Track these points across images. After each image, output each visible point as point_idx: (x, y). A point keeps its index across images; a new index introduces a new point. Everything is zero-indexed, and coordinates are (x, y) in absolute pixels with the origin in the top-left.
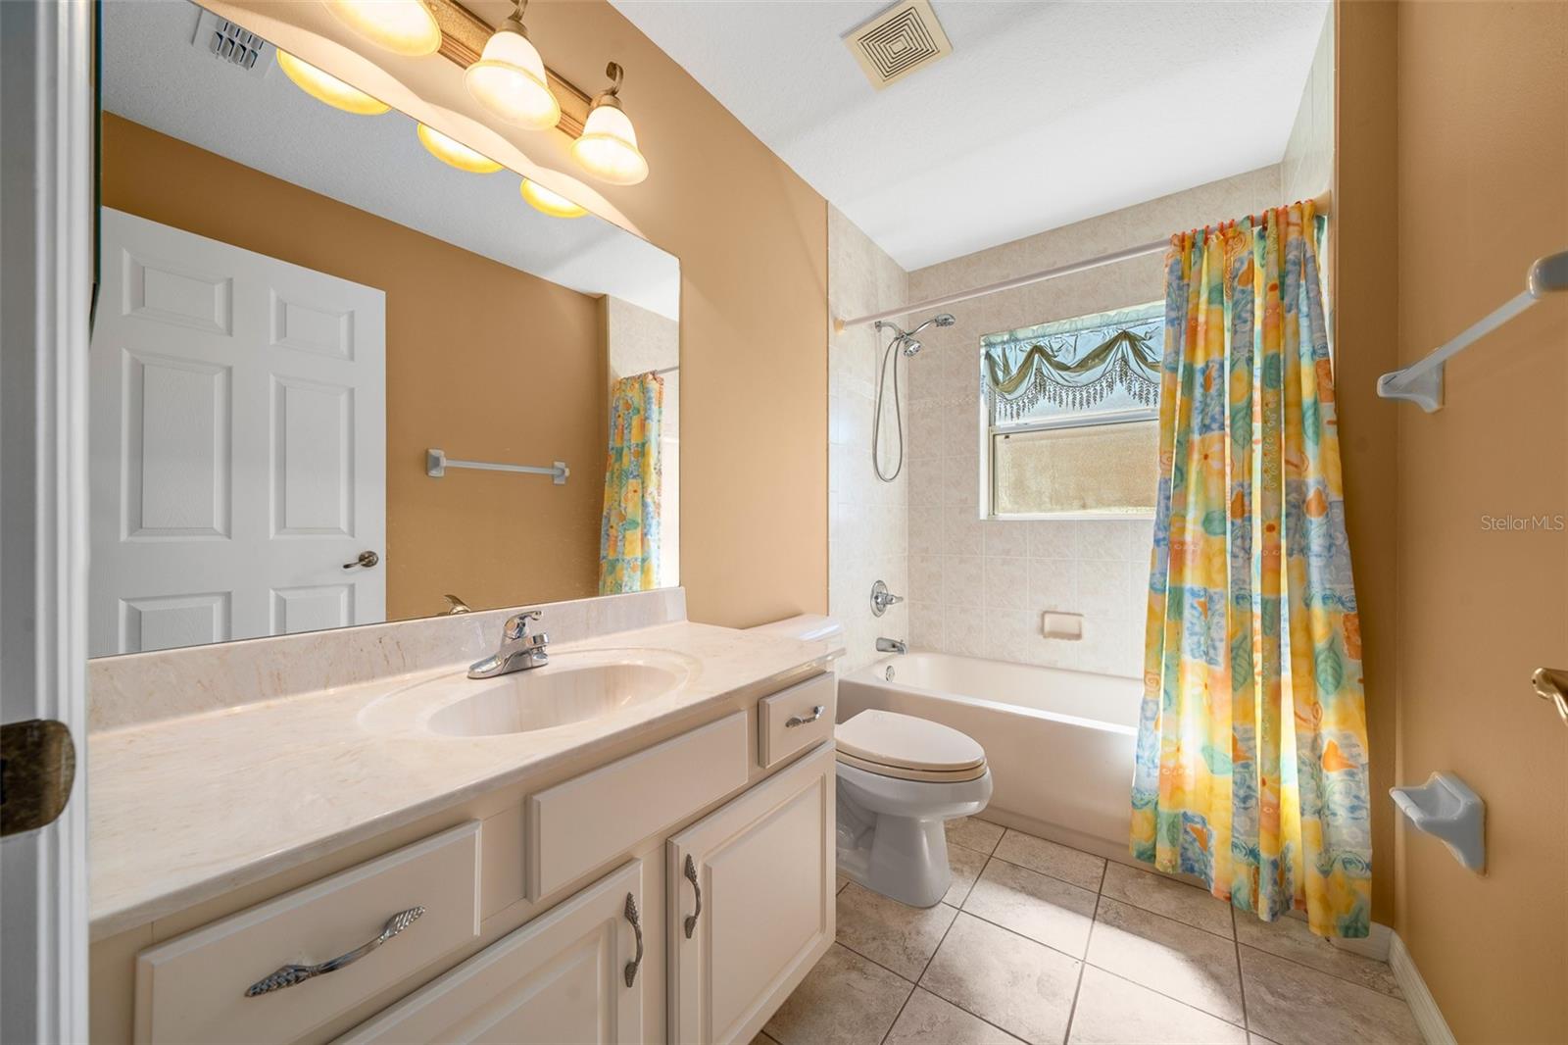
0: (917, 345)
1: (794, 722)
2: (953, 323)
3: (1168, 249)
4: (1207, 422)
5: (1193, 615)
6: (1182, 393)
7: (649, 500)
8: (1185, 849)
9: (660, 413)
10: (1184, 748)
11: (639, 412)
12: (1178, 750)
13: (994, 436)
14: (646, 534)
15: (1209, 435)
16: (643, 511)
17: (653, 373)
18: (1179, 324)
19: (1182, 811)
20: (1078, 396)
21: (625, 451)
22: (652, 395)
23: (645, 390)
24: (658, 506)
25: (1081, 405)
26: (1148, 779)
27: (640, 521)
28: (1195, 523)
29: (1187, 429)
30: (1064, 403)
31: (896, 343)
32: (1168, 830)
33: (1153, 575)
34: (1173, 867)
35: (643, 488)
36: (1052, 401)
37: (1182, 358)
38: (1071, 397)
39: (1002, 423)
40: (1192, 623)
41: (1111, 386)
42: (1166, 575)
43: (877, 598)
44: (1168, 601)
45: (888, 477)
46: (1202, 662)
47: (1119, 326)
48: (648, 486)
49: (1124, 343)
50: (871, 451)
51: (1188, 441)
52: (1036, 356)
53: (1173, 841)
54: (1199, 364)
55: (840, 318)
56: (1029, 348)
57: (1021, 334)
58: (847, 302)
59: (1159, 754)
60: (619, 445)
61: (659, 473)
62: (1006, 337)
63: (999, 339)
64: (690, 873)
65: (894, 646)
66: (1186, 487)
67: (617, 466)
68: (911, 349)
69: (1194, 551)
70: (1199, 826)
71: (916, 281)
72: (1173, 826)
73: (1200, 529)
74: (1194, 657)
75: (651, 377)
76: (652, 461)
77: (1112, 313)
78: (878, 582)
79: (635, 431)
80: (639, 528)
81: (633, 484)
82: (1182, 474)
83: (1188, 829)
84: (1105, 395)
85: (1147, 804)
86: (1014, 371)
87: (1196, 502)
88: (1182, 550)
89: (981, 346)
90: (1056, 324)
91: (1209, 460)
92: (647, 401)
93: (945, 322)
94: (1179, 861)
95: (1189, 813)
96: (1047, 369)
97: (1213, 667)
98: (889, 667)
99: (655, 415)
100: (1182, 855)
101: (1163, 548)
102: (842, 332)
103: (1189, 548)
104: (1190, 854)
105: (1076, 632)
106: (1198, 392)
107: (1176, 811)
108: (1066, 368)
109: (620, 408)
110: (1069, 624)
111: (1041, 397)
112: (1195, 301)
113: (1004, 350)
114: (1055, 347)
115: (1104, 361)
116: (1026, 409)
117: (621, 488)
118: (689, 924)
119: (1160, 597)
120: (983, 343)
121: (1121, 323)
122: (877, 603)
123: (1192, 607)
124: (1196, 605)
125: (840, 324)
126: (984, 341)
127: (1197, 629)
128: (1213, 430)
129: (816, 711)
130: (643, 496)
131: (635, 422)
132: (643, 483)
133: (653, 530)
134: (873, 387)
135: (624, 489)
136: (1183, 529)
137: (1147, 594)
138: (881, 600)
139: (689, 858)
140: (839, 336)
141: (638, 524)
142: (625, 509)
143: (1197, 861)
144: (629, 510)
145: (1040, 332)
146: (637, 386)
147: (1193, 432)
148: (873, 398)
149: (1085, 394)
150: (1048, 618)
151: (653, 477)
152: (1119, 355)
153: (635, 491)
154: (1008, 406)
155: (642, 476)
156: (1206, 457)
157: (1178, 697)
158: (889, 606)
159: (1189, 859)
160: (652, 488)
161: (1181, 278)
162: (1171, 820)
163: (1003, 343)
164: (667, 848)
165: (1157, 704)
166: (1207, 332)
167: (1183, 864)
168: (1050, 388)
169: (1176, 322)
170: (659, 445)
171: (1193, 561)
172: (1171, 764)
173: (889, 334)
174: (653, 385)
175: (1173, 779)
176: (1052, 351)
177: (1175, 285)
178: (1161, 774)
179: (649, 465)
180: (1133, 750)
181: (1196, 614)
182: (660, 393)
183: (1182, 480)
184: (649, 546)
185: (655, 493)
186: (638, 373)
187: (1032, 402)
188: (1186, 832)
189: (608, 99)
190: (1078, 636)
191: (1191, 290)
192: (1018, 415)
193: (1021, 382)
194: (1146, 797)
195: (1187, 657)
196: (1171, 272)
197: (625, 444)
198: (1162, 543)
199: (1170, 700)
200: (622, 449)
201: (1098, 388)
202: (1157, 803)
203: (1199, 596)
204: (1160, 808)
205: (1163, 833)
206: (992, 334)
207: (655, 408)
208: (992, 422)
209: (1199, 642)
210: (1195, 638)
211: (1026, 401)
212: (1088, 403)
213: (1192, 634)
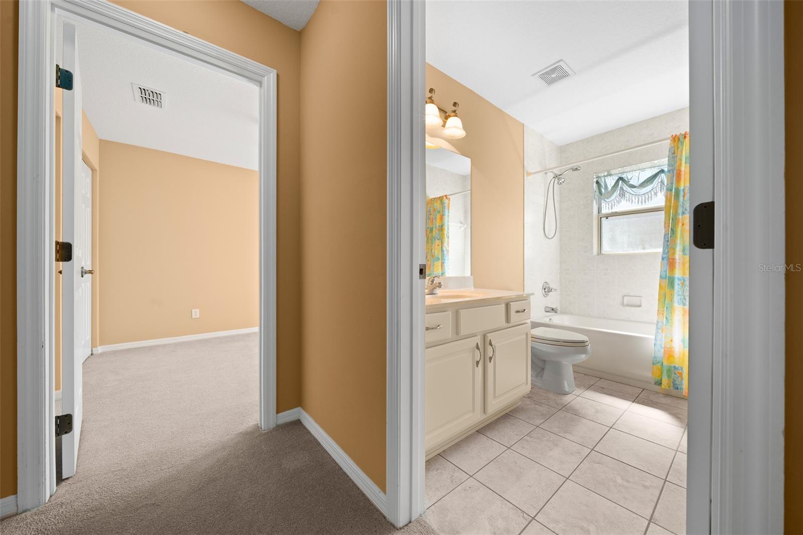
0: (563, 180)
1: (518, 312)
2: (579, 170)
3: (669, 141)
4: (684, 210)
5: (679, 288)
6: (674, 200)
7: (444, 249)
8: (675, 380)
9: (449, 212)
10: (674, 340)
11: (439, 212)
12: (672, 341)
13: (601, 218)
14: (443, 263)
15: (685, 215)
16: (442, 254)
17: (446, 196)
18: (673, 172)
19: (673, 365)
20: (640, 199)
21: (434, 229)
22: (446, 205)
23: (442, 203)
24: (448, 251)
25: (642, 203)
26: (660, 354)
27: (440, 258)
28: (680, 251)
29: (676, 213)
30: (634, 202)
31: (553, 180)
32: (667, 372)
33: (661, 272)
34: (669, 387)
35: (442, 244)
36: (628, 201)
37: (674, 185)
38: (637, 199)
39: (605, 211)
40: (678, 291)
41: (656, 194)
42: (666, 272)
43: (545, 289)
44: (669, 282)
45: (550, 237)
46: (681, 306)
47: (660, 167)
48: (444, 243)
49: (662, 174)
50: (542, 226)
51: (676, 218)
52: (620, 182)
53: (669, 377)
54: (682, 188)
55: (529, 171)
56: (617, 178)
57: (613, 172)
58: (531, 165)
59: (663, 343)
60: (431, 227)
61: (448, 238)
62: (606, 174)
63: (602, 175)
64: (491, 344)
65: (553, 310)
66: (676, 237)
67: (430, 235)
68: (561, 182)
69: (679, 262)
70: (680, 371)
71: (562, 149)
72: (669, 371)
73: (681, 253)
74: (679, 304)
75: (445, 197)
76: (446, 233)
77: (656, 162)
78: (545, 282)
79: (438, 220)
80: (440, 261)
81: (437, 242)
82: (673, 232)
83: (676, 373)
84: (653, 198)
85: (658, 363)
86: (610, 188)
87: (680, 243)
88: (673, 262)
89: (594, 178)
90: (630, 167)
91: (684, 226)
92: (443, 207)
93: (576, 169)
94: (672, 385)
95: (677, 366)
96: (626, 188)
97: (685, 307)
98: (550, 319)
99: (446, 214)
100: (673, 382)
101: (665, 261)
102: (530, 177)
103: (677, 261)
104: (677, 382)
105: (639, 304)
106: (681, 199)
107: (671, 365)
108: (633, 186)
109: (431, 211)
110: (636, 301)
111: (622, 200)
112: (679, 163)
113: (605, 179)
114: (629, 178)
115: (652, 183)
116: (616, 206)
117: (432, 244)
118: (491, 358)
119: (664, 280)
120: (595, 177)
121: (661, 166)
122: (545, 292)
123: (679, 285)
124: (680, 284)
125: (529, 174)
126: (596, 175)
127: (680, 293)
128: (686, 214)
129: (525, 310)
130: (442, 247)
131: (438, 216)
132: (442, 242)
133: (446, 261)
134: (543, 198)
135: (433, 245)
136: (674, 253)
137: (659, 280)
138: (547, 290)
139: (490, 340)
140: (528, 179)
141: (439, 259)
142: (434, 252)
143: (680, 385)
144: (436, 253)
145: (622, 171)
146: (439, 202)
147: (679, 215)
148: (543, 204)
149: (643, 198)
150: (626, 298)
151: (446, 239)
152: (660, 181)
153: (438, 245)
154: (607, 204)
155: (441, 239)
156: (683, 225)
157: (671, 320)
158: (550, 293)
159: (676, 384)
160: (445, 244)
161: (674, 153)
162: (668, 368)
163: (605, 176)
164: (484, 336)
165: (663, 323)
166: (685, 175)
167: (673, 386)
168: (627, 195)
169: (671, 171)
170: (448, 226)
171: (679, 266)
172: (668, 346)
173: (550, 176)
174: (446, 201)
175: (669, 353)
176: (628, 179)
177: (671, 157)
178: (664, 350)
179: (444, 234)
180: (653, 342)
181: (680, 287)
182: (449, 204)
183: (673, 234)
184: (444, 268)
185: (447, 247)
186: (439, 196)
187: (618, 202)
188: (675, 373)
189: (453, 114)
190: (640, 306)
191: (678, 158)
192: (612, 208)
193: (613, 193)
194: (658, 360)
195: (676, 305)
196: (669, 151)
197: (434, 226)
198: (665, 259)
199: (668, 321)
200: (432, 228)
201: (650, 195)
202: (662, 363)
203: (681, 280)
204: (664, 364)
205: (665, 372)
206: (600, 172)
207: (446, 210)
208: (600, 212)
209: (681, 298)
210: (679, 297)
211: (615, 202)
212: (645, 202)
213: (678, 295)
